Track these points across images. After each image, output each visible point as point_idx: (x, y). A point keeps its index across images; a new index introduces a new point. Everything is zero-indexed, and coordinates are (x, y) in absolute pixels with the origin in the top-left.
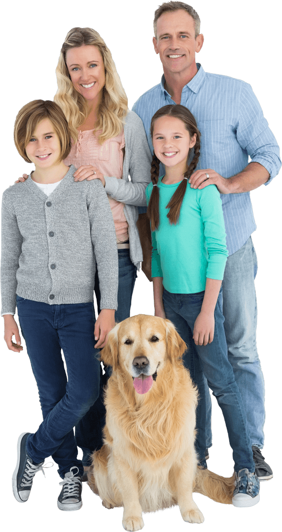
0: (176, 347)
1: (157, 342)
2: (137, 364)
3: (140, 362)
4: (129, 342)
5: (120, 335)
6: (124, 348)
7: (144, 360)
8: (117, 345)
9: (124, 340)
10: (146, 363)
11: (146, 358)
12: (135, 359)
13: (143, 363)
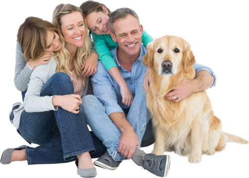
0: (188, 60)
1: (178, 53)
2: (165, 65)
3: (167, 64)
4: (160, 51)
5: (155, 46)
6: (157, 55)
7: (169, 63)
8: (153, 52)
9: (157, 49)
10: (170, 65)
11: (170, 62)
12: (163, 62)
13: (168, 65)
